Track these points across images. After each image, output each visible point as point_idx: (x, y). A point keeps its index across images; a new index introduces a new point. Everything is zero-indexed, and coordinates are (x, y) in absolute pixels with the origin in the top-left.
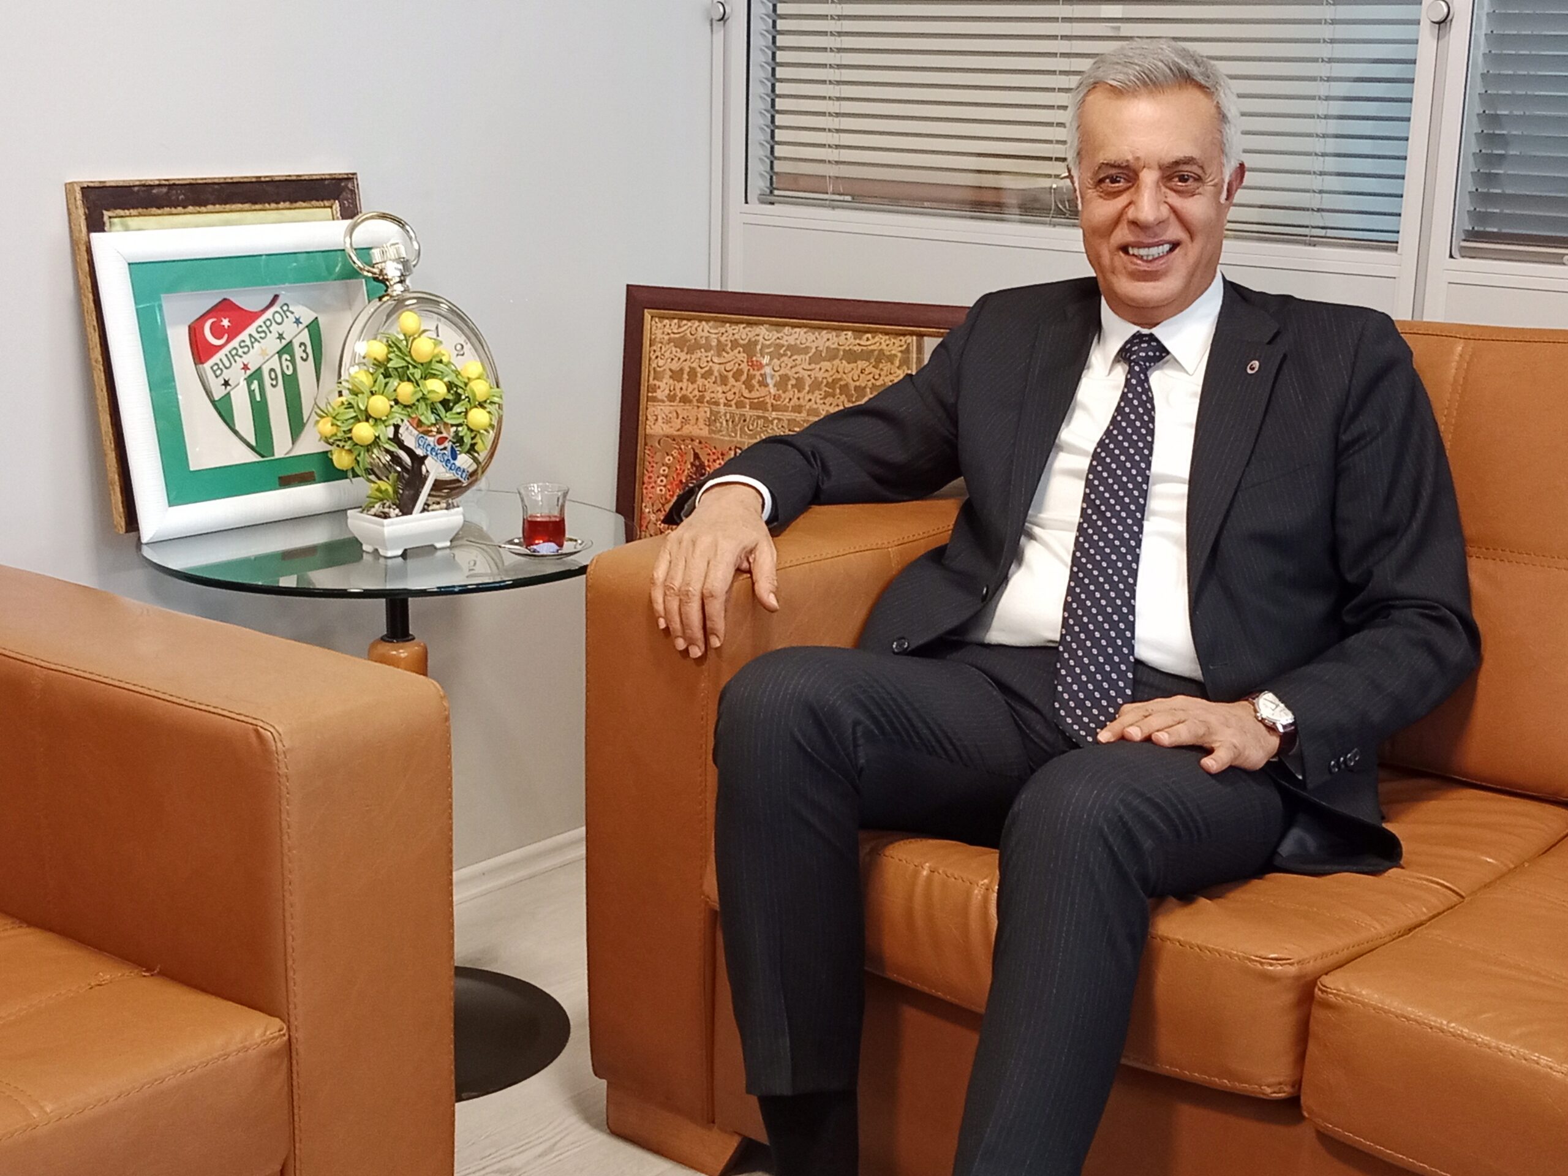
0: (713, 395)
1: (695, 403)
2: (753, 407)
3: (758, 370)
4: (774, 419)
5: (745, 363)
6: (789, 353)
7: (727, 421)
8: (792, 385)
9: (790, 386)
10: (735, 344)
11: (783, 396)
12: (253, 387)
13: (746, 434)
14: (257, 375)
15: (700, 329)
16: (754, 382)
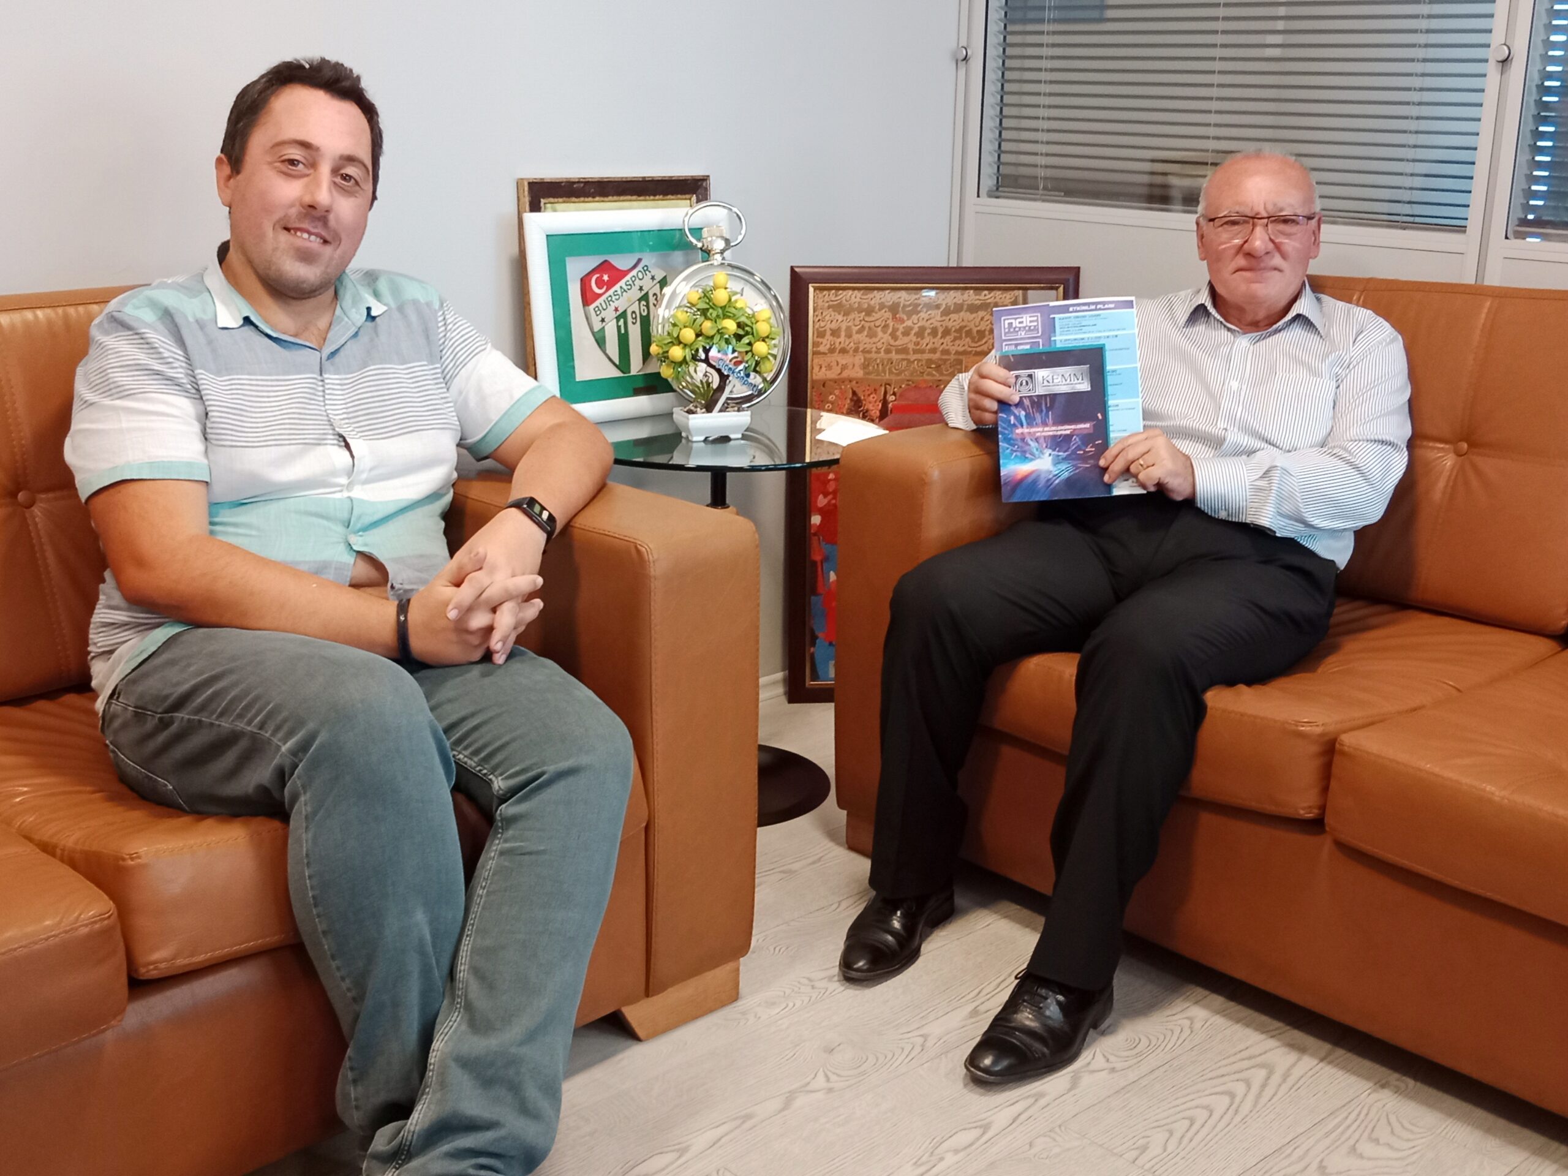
0: (866, 346)
1: (851, 352)
2: (898, 352)
3: (901, 324)
4: (915, 360)
5: (891, 320)
6: (925, 310)
7: (878, 365)
8: (929, 334)
9: (926, 335)
10: (882, 306)
11: (921, 342)
12: (619, 324)
13: (893, 373)
14: (623, 315)
15: (854, 295)
16: (899, 333)
